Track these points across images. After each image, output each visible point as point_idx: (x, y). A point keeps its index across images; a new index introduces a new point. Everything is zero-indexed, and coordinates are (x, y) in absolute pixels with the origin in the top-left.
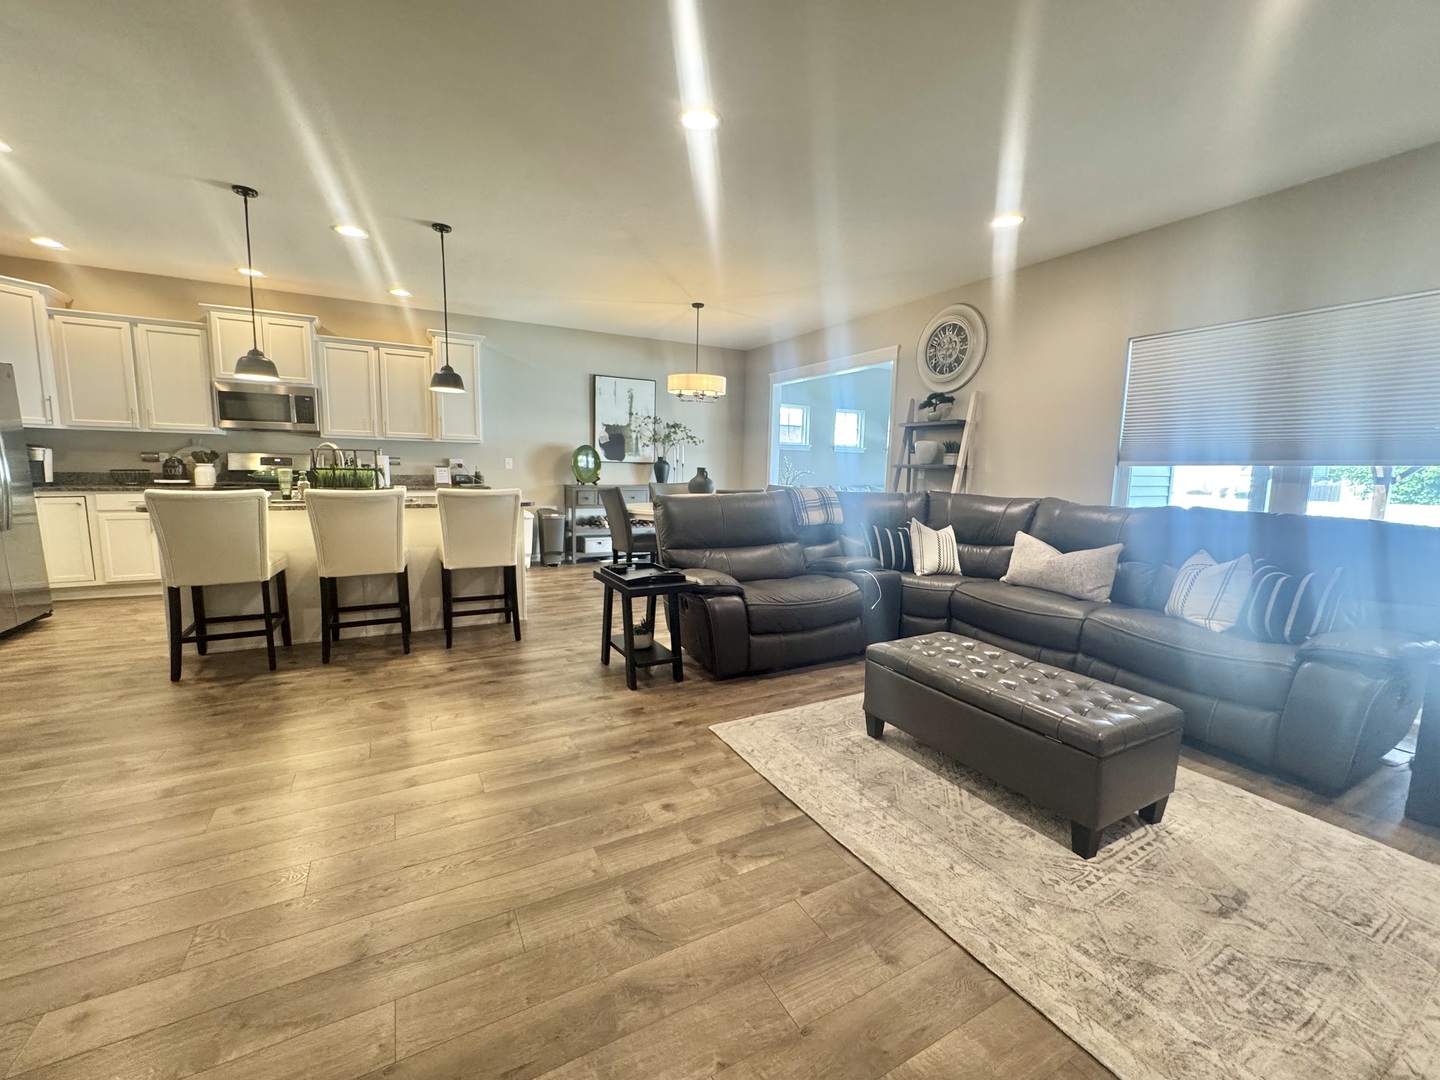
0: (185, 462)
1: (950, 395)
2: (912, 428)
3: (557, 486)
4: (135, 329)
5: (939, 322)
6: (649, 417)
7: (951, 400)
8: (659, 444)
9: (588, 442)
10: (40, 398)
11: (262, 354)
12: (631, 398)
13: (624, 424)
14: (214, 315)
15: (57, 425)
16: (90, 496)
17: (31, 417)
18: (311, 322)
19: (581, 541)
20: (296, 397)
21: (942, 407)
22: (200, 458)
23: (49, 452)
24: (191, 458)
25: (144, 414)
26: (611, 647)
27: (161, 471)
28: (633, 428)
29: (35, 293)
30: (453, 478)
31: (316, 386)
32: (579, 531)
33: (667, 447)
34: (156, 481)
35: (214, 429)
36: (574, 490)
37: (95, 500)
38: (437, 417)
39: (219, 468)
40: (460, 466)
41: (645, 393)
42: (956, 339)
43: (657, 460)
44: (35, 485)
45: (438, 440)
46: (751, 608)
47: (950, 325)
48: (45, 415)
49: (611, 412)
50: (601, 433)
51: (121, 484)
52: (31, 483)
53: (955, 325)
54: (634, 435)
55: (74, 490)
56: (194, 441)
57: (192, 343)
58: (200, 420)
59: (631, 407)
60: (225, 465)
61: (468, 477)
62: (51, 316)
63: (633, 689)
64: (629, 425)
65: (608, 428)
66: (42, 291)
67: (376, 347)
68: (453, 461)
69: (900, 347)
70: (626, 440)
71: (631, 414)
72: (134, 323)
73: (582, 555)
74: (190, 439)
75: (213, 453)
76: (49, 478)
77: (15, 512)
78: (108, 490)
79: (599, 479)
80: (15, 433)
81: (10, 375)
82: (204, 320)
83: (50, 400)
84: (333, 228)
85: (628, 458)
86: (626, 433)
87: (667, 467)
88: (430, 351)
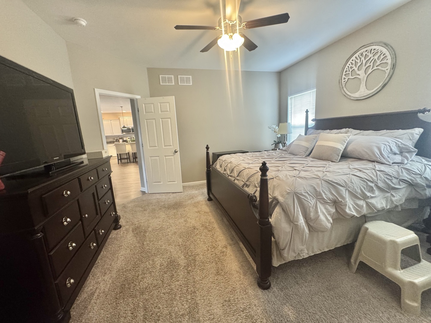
25: (113, 133)
58: (120, 133)
60: (123, 139)
72: (111, 120)
74: (119, 136)
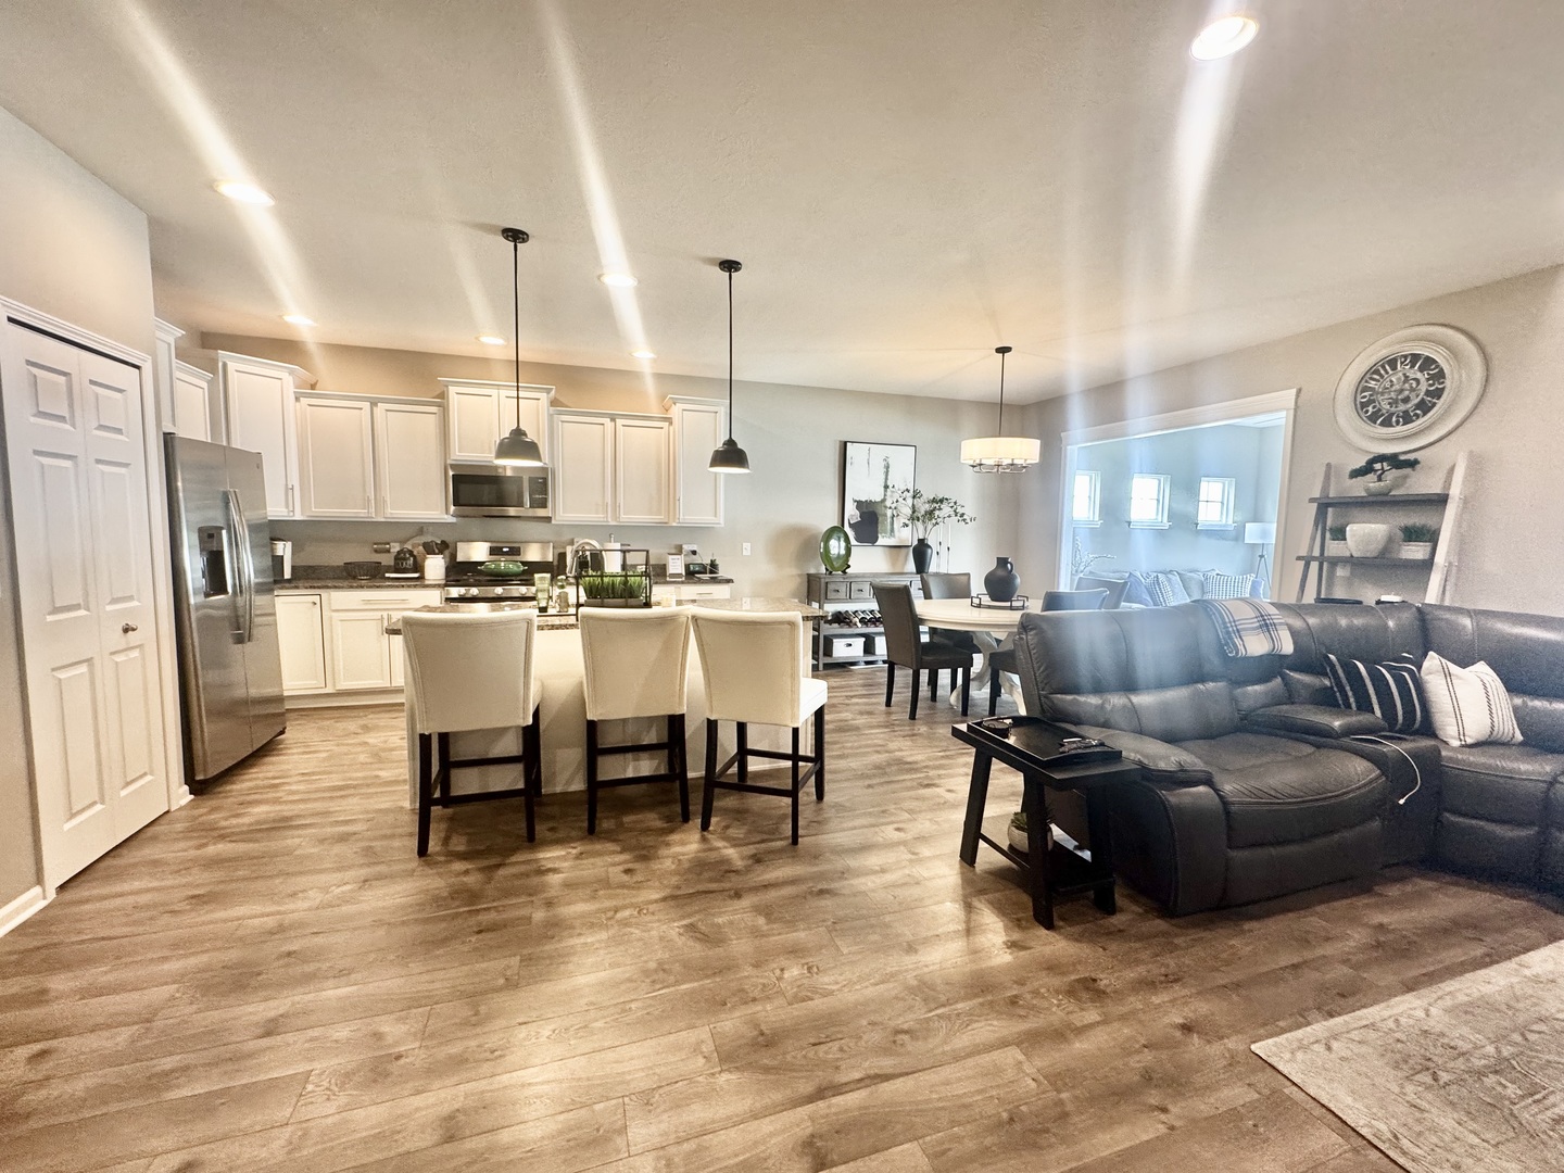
0: (415, 553)
1: (1411, 457)
2: (1328, 505)
3: (799, 575)
4: (375, 408)
5: (1384, 353)
6: (908, 491)
7: (1413, 464)
8: (919, 524)
9: (835, 523)
10: (283, 489)
11: (525, 434)
12: (887, 467)
13: (878, 500)
14: (452, 390)
15: (298, 517)
16: (325, 594)
17: (276, 510)
18: (548, 393)
19: (829, 642)
20: (531, 479)
21: (1392, 475)
22: (430, 549)
23: (289, 544)
24: (421, 548)
26: (982, 844)
27: (392, 563)
28: (888, 504)
29: (285, 375)
30: (687, 567)
31: (550, 466)
32: (827, 629)
33: (930, 526)
34: (387, 575)
35: (446, 516)
36: (823, 580)
37: (329, 600)
38: (674, 497)
39: (448, 560)
40: (694, 553)
41: (902, 460)
42: (1419, 375)
43: (915, 543)
44: (275, 582)
45: (674, 524)
46: (1233, 808)
47: (1405, 357)
48: (287, 507)
49: (864, 486)
50: (852, 512)
51: (354, 578)
52: (272, 580)
53: (1415, 357)
54: (889, 513)
55: (311, 587)
56: (425, 529)
57: (428, 422)
59: (886, 479)
61: (703, 566)
62: (297, 399)
63: (1048, 929)
64: (884, 500)
65: (860, 504)
66: (291, 372)
67: (613, 420)
68: (686, 548)
69: (1299, 391)
70: (880, 519)
71: (886, 487)
73: (828, 660)
75: (443, 542)
76: (287, 575)
77: (258, 612)
78: (342, 587)
79: (849, 566)
80: (261, 525)
81: (259, 466)
82: (443, 395)
83: (292, 489)
84: (599, 277)
85: (881, 541)
86: (880, 510)
87: (929, 551)
88: (669, 420)
